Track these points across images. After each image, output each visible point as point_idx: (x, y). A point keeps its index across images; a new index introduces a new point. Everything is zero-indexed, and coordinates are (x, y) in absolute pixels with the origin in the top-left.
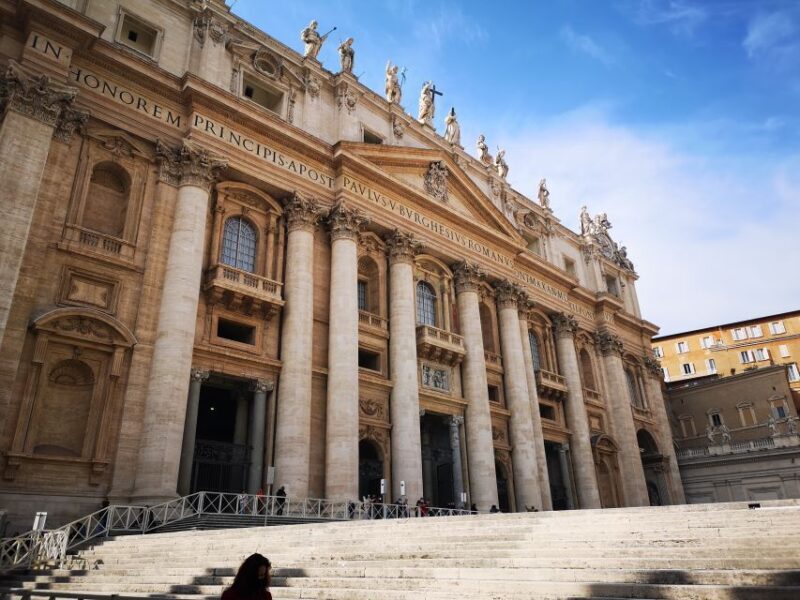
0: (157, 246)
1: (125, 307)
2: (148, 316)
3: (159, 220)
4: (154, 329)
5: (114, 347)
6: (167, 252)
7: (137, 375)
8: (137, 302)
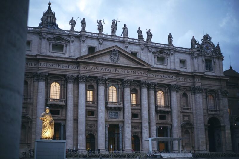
0: (35, 97)
1: (30, 112)
2: (35, 113)
3: (35, 91)
4: (36, 116)
5: (28, 121)
6: (37, 98)
7: (34, 126)
8: (32, 111)
